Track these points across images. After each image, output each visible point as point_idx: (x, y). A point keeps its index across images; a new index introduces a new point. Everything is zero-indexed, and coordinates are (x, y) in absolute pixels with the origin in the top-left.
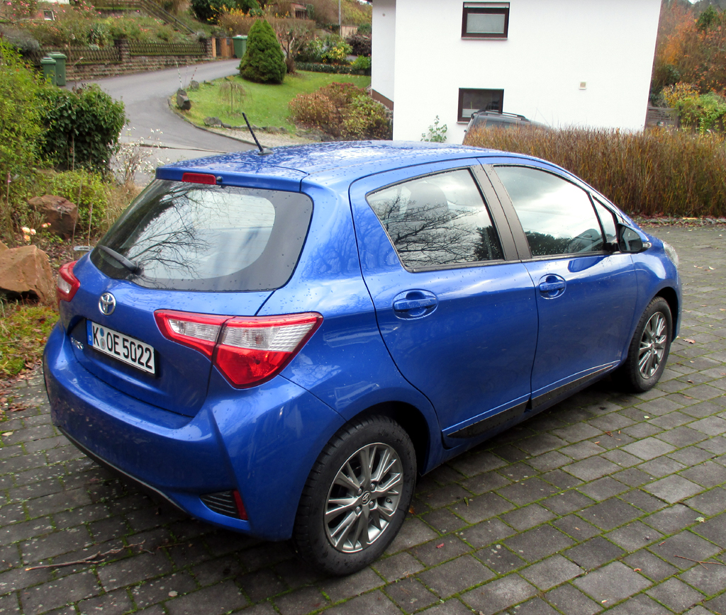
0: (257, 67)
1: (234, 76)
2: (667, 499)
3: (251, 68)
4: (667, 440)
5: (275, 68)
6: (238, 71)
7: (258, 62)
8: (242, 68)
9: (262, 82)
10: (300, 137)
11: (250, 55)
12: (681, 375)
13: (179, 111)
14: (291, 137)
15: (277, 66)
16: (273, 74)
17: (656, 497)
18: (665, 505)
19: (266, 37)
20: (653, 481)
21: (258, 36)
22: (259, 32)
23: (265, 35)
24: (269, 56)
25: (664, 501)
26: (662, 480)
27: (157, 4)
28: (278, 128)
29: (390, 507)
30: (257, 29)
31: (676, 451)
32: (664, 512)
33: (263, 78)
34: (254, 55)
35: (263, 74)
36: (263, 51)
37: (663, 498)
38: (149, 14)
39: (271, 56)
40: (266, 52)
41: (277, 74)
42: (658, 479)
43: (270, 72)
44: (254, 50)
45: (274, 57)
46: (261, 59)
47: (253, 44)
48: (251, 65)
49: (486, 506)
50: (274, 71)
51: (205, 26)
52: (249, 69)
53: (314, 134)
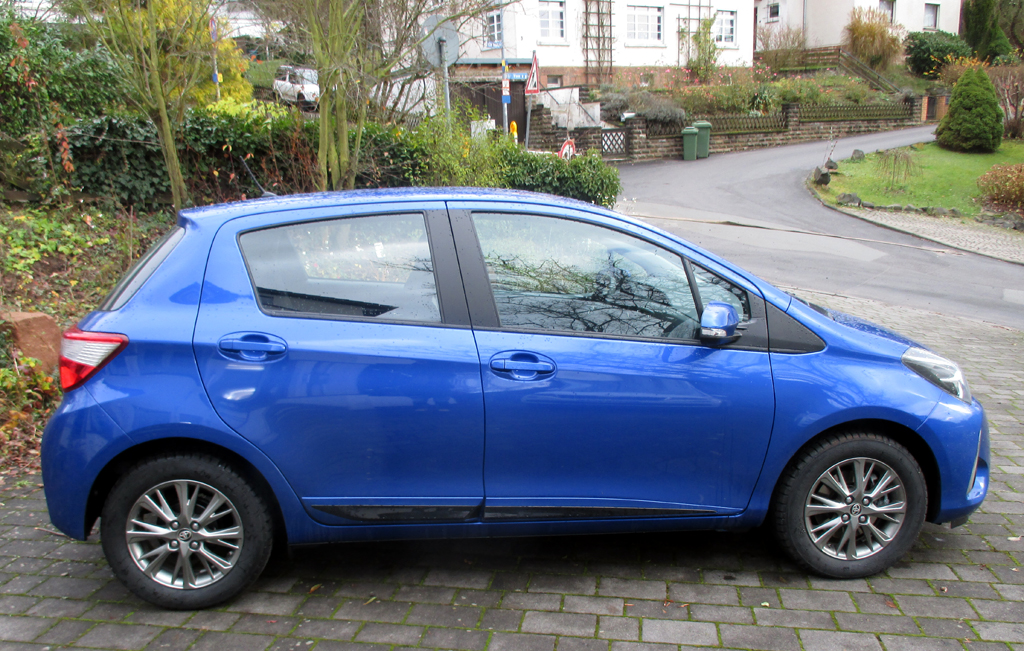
0: (958, 131)
1: (928, 143)
3: (949, 133)
5: (985, 132)
6: (934, 137)
7: (960, 124)
8: (939, 133)
9: (964, 151)
10: (981, 222)
11: (952, 115)
13: (813, 186)
14: (963, 223)
15: (987, 129)
16: (980, 138)
19: (977, 91)
21: (964, 91)
22: (967, 85)
23: (976, 88)
24: (977, 116)
27: (861, 59)
28: (947, 209)
30: (965, 81)
33: (964, 145)
34: (956, 115)
35: (966, 140)
36: (970, 109)
38: (847, 72)
39: (981, 116)
40: (974, 111)
41: (987, 139)
43: (977, 136)
44: (956, 109)
45: (985, 117)
46: (965, 120)
47: (956, 101)
48: (950, 129)
50: (984, 135)
51: (922, 81)
52: (946, 134)
53: (1007, 219)
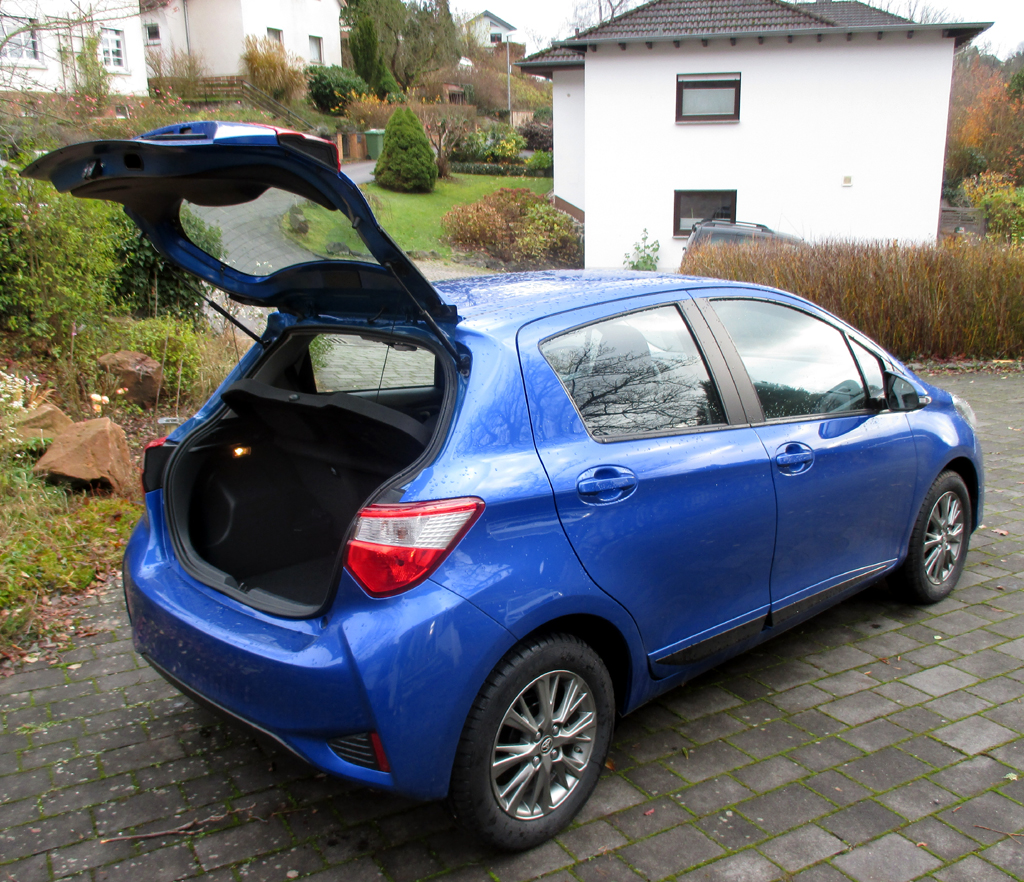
0: (398, 171)
1: (367, 184)
2: (964, 750)
3: (390, 173)
4: (967, 669)
5: (423, 172)
6: (373, 177)
7: (399, 164)
8: (378, 173)
9: (405, 191)
10: (458, 263)
11: (389, 155)
12: (987, 579)
13: (292, 235)
14: (446, 264)
15: (424, 169)
16: (419, 179)
17: (950, 747)
18: (963, 757)
19: (410, 131)
20: (945, 725)
21: (398, 130)
22: (400, 124)
23: (408, 127)
24: (414, 156)
25: (960, 752)
26: (958, 723)
27: (264, 92)
28: (427, 252)
29: (580, 759)
30: (397, 121)
31: (979, 683)
32: (960, 766)
33: (406, 185)
34: (394, 155)
35: (407, 180)
36: (406, 149)
37: (959, 748)
38: (254, 105)
39: (417, 156)
40: (410, 150)
41: (425, 179)
42: (952, 722)
43: (416, 177)
44: (393, 149)
45: (420, 157)
46: (403, 160)
47: (392, 141)
48: (389, 169)
49: (712, 759)
50: (422, 175)
51: (328, 118)
52: (387, 175)
53: (477, 258)
